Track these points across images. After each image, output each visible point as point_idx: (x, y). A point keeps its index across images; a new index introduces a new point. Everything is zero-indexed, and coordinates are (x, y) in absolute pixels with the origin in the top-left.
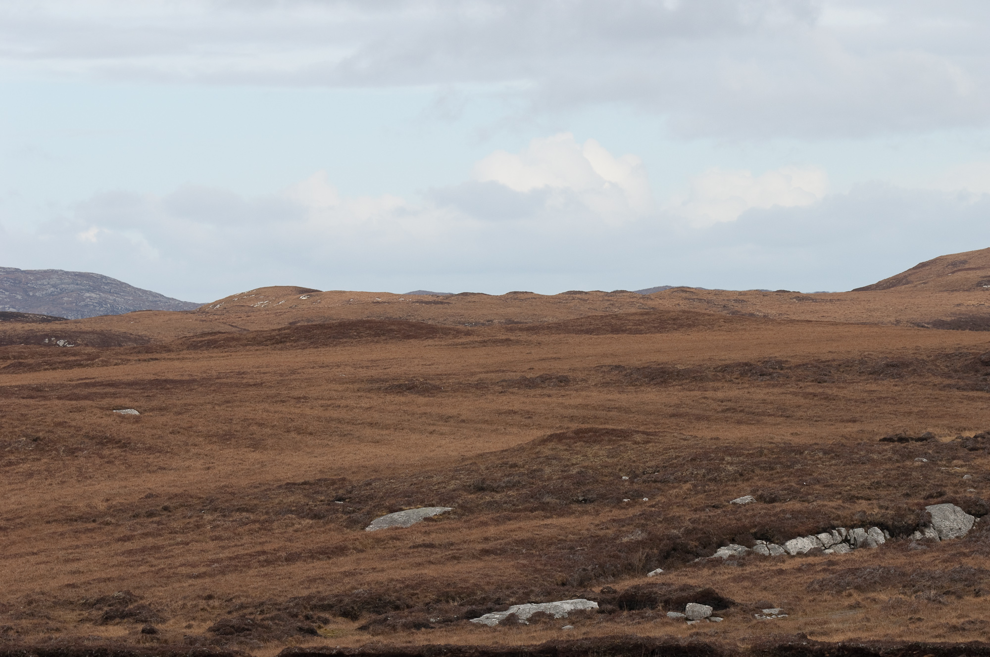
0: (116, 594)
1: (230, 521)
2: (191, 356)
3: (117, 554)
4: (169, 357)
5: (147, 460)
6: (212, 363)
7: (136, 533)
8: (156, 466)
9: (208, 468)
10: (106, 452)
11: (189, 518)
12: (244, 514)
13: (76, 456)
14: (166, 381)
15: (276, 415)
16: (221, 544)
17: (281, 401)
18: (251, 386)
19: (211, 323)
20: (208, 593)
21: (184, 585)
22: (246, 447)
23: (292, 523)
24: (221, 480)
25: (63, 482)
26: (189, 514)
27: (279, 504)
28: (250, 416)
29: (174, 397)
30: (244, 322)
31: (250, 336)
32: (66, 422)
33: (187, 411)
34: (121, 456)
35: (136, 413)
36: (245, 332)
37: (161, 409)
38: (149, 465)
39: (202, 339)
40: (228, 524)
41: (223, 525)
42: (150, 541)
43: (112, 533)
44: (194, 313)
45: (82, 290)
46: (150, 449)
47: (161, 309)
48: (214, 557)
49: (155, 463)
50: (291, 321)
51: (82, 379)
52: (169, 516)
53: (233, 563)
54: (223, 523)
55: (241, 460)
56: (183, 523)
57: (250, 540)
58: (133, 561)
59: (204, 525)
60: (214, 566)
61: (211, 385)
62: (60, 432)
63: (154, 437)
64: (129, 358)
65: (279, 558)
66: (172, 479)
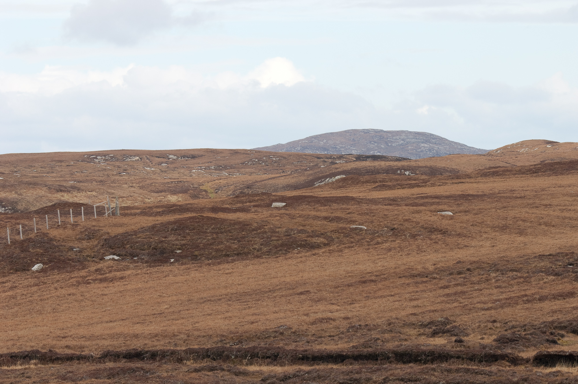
0: (440, 319)
1: (506, 277)
2: (483, 181)
3: (440, 296)
4: (470, 181)
5: (457, 241)
6: (495, 185)
7: (451, 284)
8: (463, 245)
9: (493, 246)
10: (433, 237)
11: (482, 275)
12: (514, 273)
13: (416, 239)
14: (468, 195)
15: (533, 215)
16: (501, 290)
17: (536, 207)
18: (518, 198)
19: (495, 161)
20: (493, 319)
21: (480, 314)
22: (515, 234)
23: (542, 278)
24: (501, 253)
25: (409, 254)
26: (482, 273)
27: (535, 267)
28: (517, 216)
29: (473, 204)
30: (514, 161)
31: (518, 169)
32: (410, 219)
33: (481, 212)
34: (442, 239)
35: (451, 214)
36: (514, 167)
37: (465, 212)
38: (458, 244)
39: (489, 171)
40: (505, 279)
41: (502, 279)
42: (460, 288)
43: (437, 284)
44: (484, 155)
45: (419, 142)
46: (459, 235)
47: (465, 153)
48: (497, 298)
49: (462, 243)
50: (541, 160)
51: (419, 194)
52: (470, 274)
53: (508, 301)
54: (502, 278)
55: (513, 241)
56: (479, 278)
57: (518, 288)
58: (449, 300)
59: (491, 280)
60: (497, 303)
61: (495, 197)
62: (407, 225)
63: (462, 228)
64: (447, 182)
65: (535, 299)
66: (472, 252)
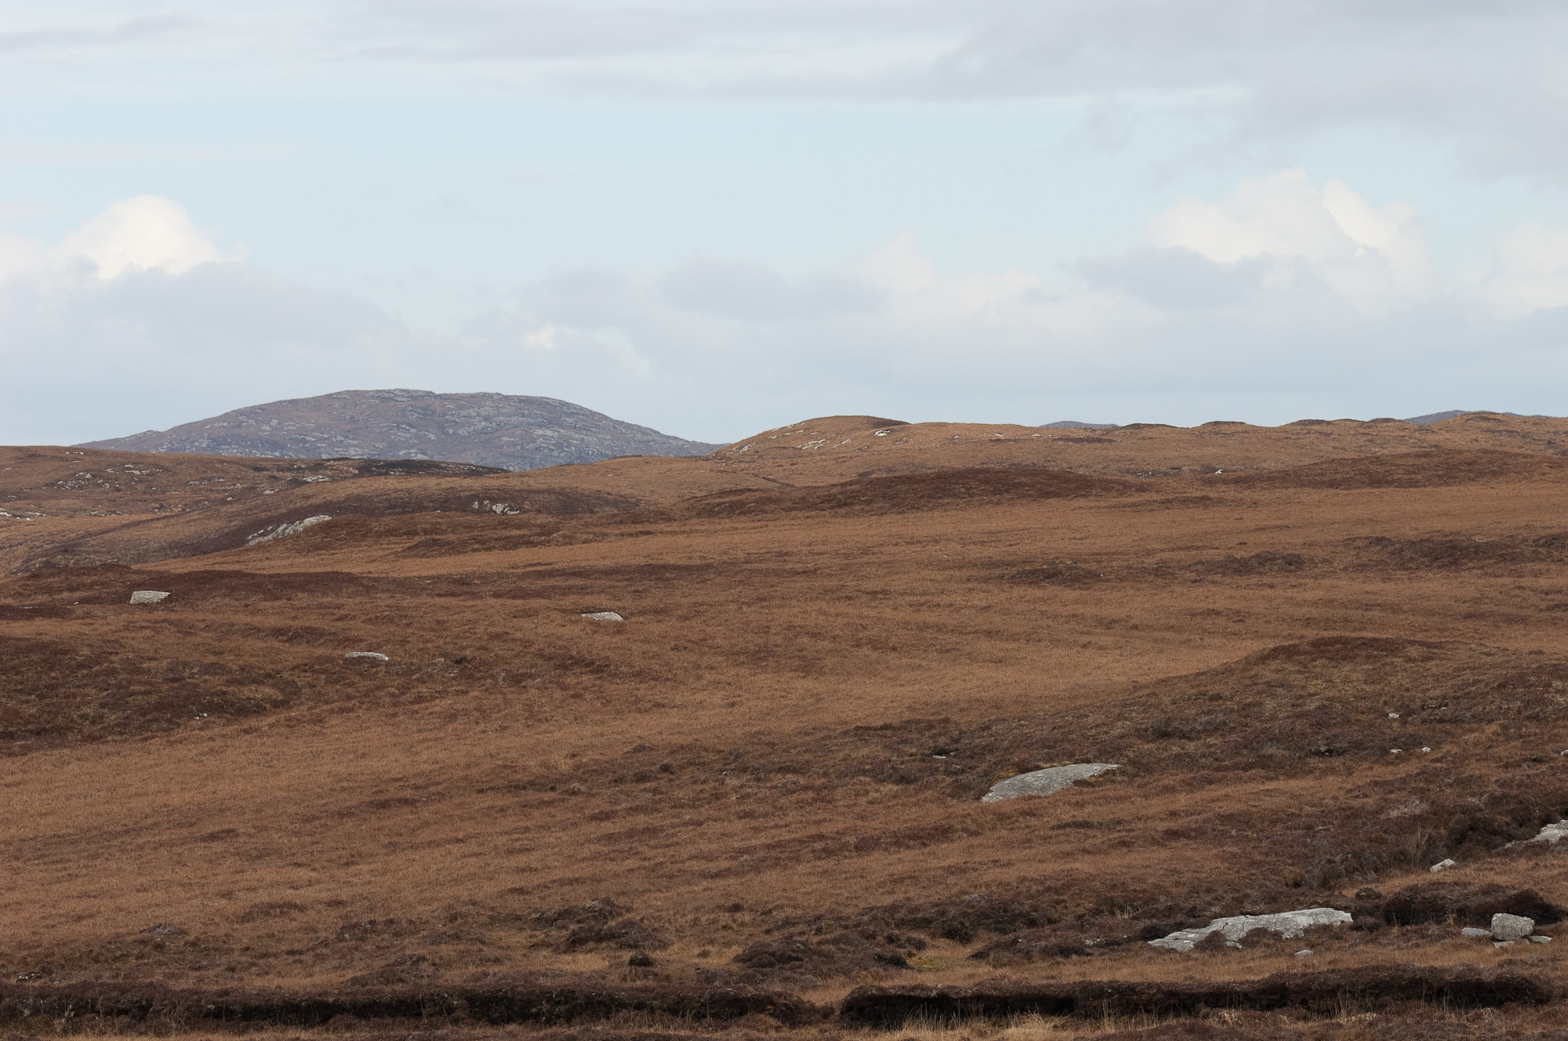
0: (588, 904)
1: (767, 788)
2: (703, 528)
3: (589, 841)
4: (669, 529)
5: (635, 693)
6: (737, 539)
7: (618, 808)
8: (650, 701)
9: (733, 705)
10: (571, 680)
11: (702, 783)
12: (789, 776)
13: (524, 687)
14: (665, 567)
15: (839, 619)
16: (754, 824)
17: (846, 597)
18: (799, 574)
19: (735, 475)
20: (733, 901)
21: (696, 888)
22: (791, 671)
23: (865, 790)
24: (753, 722)
25: (504, 728)
26: (703, 777)
27: (845, 759)
28: (798, 621)
29: (678, 592)
30: (786, 473)
31: (798, 494)
32: (507, 633)
33: (699, 614)
34: (594, 685)
35: (619, 618)
36: (789, 489)
37: (656, 612)
38: (638, 700)
39: (720, 500)
40: (765, 792)
41: (756, 794)
42: (641, 820)
43: (582, 808)
44: (707, 459)
45: (532, 424)
46: (640, 675)
47: (656, 454)
48: (743, 844)
49: (649, 697)
50: (861, 471)
51: (531, 565)
52: (671, 780)
53: (773, 853)
54: (756, 790)
55: (785, 691)
56: (693, 791)
57: (799, 818)
58: (615, 851)
59: (726, 795)
60: (742, 859)
61: (736, 573)
62: (498, 648)
63: (646, 656)
64: (606, 531)
65: (845, 846)
66: (676, 721)
